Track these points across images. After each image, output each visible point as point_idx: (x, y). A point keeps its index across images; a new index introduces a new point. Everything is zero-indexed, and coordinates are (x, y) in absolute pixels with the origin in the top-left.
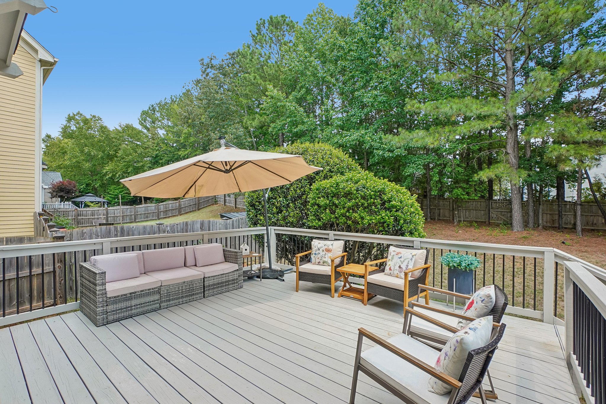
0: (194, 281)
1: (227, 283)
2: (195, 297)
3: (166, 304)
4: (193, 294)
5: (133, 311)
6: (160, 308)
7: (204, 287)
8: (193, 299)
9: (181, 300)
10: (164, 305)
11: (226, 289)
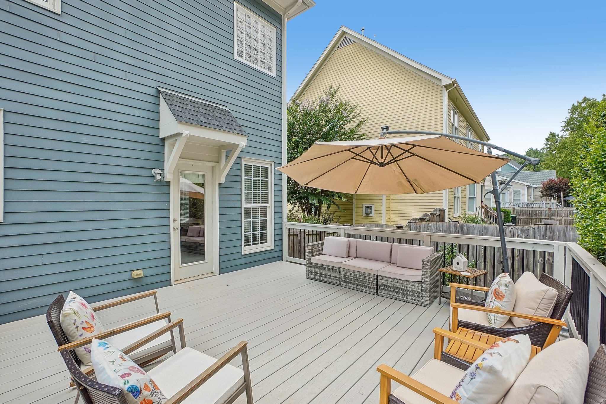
0: (367, 274)
1: (405, 292)
2: (367, 289)
3: (344, 284)
4: (366, 286)
5: (324, 278)
6: (340, 285)
7: (377, 285)
8: (366, 290)
9: (355, 286)
10: (343, 284)
11: (402, 297)
